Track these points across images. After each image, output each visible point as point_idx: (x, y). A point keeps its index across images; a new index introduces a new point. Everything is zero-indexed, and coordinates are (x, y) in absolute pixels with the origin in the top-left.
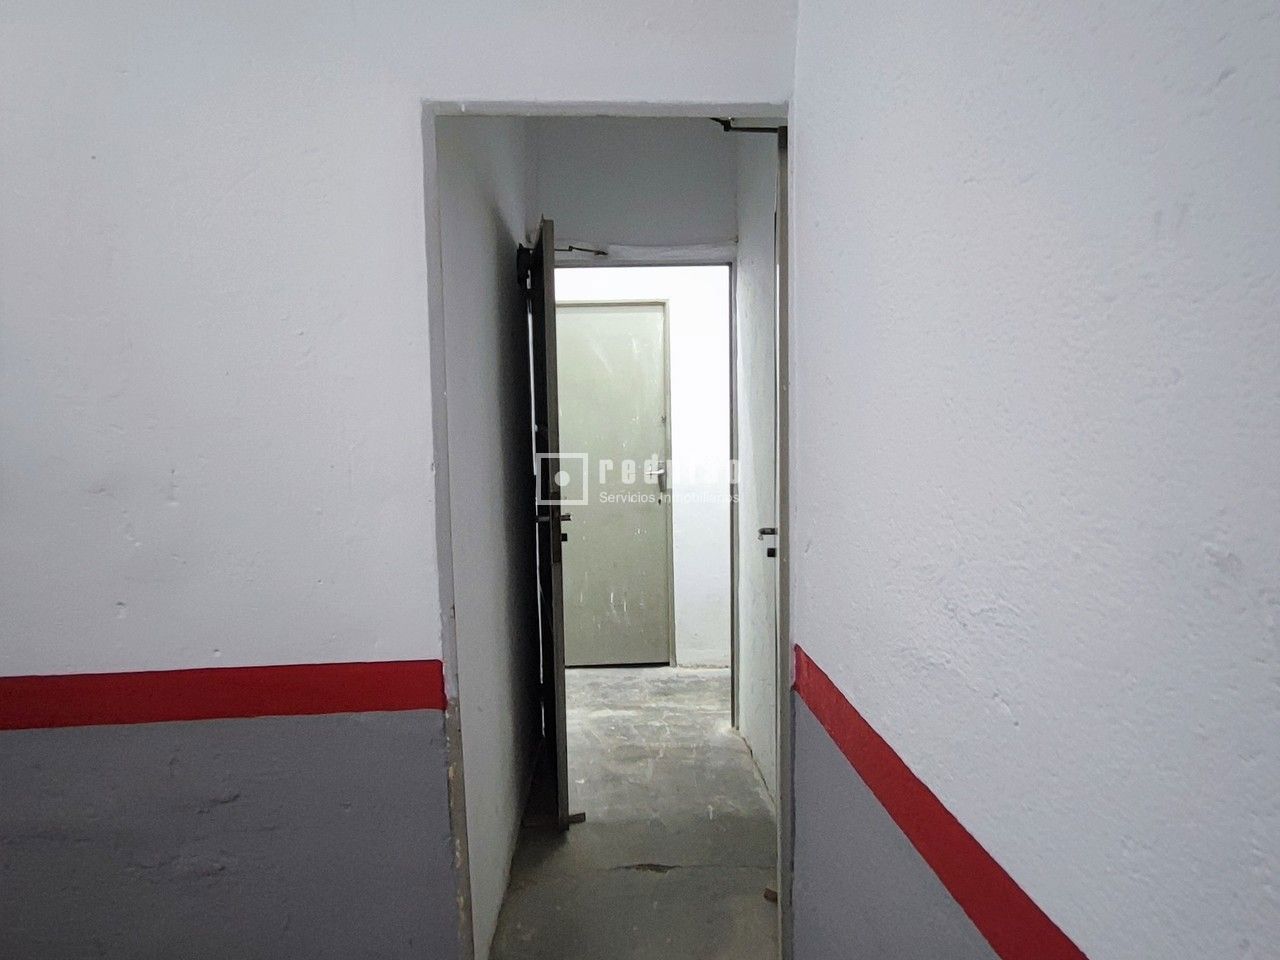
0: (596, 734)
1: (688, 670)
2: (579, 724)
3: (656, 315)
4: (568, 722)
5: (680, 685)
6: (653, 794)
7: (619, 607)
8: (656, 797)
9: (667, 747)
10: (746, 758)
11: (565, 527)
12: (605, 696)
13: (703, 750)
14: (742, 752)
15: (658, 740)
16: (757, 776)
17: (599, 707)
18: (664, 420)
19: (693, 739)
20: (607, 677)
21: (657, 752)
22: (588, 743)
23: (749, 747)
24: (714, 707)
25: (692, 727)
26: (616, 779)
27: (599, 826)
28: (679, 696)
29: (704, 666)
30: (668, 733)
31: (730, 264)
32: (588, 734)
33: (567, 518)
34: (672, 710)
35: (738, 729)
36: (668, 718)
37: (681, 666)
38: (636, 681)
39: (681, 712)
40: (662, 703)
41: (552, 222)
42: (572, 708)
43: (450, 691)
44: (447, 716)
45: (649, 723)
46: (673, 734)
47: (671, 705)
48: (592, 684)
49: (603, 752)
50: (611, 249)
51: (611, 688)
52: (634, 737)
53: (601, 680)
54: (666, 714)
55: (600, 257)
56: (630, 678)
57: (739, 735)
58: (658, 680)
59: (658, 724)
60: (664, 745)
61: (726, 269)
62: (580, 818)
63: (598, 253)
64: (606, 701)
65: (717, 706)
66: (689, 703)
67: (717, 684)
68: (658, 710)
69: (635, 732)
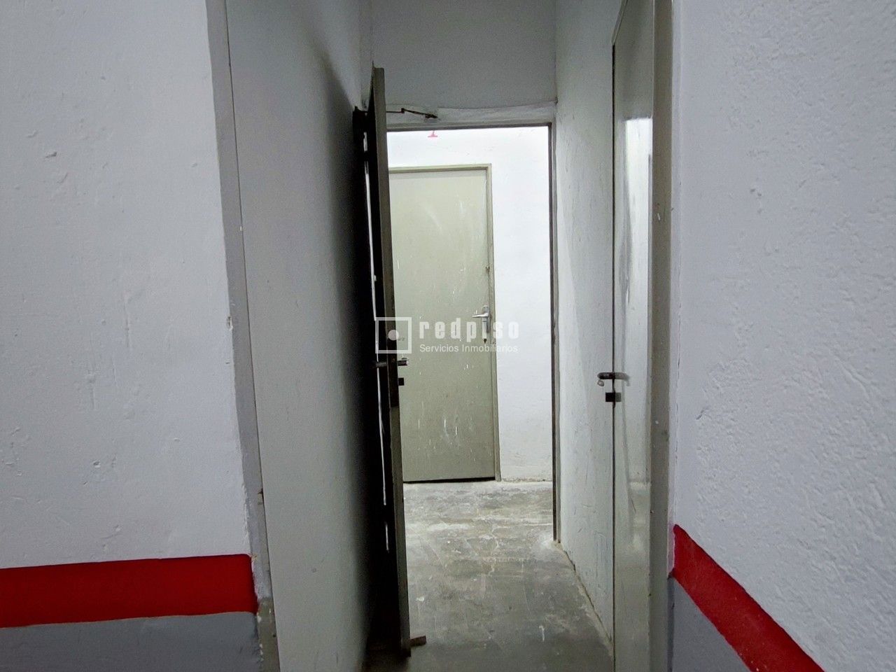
0: (435, 548)
1: (511, 484)
2: (419, 538)
3: (480, 178)
4: (407, 535)
5: (506, 498)
6: (487, 612)
7: (451, 431)
8: (491, 616)
9: (497, 562)
10: (570, 571)
11: (401, 372)
12: (440, 509)
13: (531, 564)
14: (566, 567)
15: (489, 554)
16: (581, 592)
17: (436, 522)
18: (488, 270)
19: (520, 553)
20: (442, 492)
21: (489, 568)
22: (427, 558)
23: (571, 562)
24: (536, 520)
25: (518, 541)
26: (451, 596)
27: (440, 649)
28: (505, 509)
29: (524, 480)
30: (498, 546)
31: (550, 125)
32: (426, 549)
33: (403, 363)
34: (500, 523)
35: (559, 542)
36: (497, 531)
37: (505, 480)
38: (468, 494)
39: (506, 525)
40: (491, 516)
41: (383, 69)
42: (413, 522)
43: (261, 590)
44: (259, 619)
45: (480, 537)
46: (502, 548)
47: (498, 518)
48: (428, 499)
49: (440, 567)
50: (441, 112)
51: (445, 501)
52: (468, 550)
53: (437, 494)
54: (495, 527)
55: (430, 121)
56: (462, 492)
57: (560, 548)
58: (486, 494)
59: (488, 538)
60: (494, 559)
61: (546, 129)
62: (421, 642)
63: (428, 116)
64: (442, 515)
65: (538, 519)
66: (513, 516)
67: (537, 497)
68: (487, 524)
69: (468, 545)
